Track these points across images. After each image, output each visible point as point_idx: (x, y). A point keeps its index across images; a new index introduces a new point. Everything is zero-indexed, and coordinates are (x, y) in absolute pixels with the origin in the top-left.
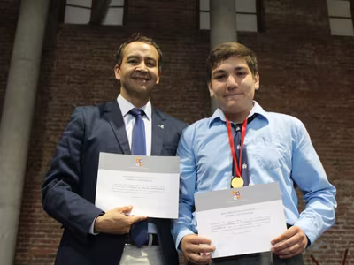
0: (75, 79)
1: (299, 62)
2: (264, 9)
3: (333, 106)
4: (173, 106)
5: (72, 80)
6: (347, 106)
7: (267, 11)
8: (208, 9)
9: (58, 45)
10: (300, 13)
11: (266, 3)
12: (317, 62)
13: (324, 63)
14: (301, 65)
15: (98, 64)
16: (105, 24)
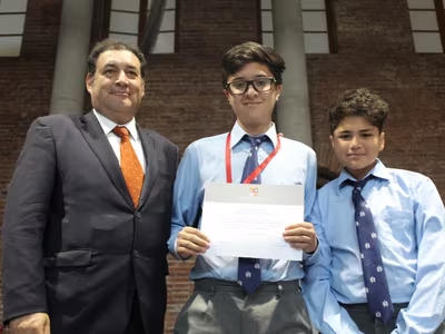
1: (379, 87)
2: (336, 26)
3: (420, 136)
6: (436, 135)
7: (340, 28)
8: (271, 29)
10: (378, 28)
11: (338, 19)
12: (400, 86)
13: (407, 86)
14: (381, 89)
16: (154, 52)
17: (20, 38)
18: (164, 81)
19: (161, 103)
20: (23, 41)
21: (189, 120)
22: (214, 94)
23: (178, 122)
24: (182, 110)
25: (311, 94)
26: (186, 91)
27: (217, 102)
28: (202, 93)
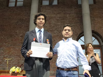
4: (72, 25)
9: (42, 11)
15: (52, 15)
16: (53, 4)
17: (23, 2)
18: (56, 11)
19: (55, 16)
20: (23, 3)
21: (61, 20)
22: (67, 14)
23: (59, 20)
24: (60, 17)
25: (90, 13)
26: (61, 13)
27: (68, 15)
28: (64, 13)
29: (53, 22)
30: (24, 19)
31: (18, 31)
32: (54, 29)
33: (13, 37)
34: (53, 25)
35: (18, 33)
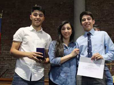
0: (96, 4)
5: (95, 4)
29: (107, 8)
30: (61, 3)
31: (53, 22)
32: (109, 19)
33: (46, 30)
34: (106, 12)
35: (53, 25)
